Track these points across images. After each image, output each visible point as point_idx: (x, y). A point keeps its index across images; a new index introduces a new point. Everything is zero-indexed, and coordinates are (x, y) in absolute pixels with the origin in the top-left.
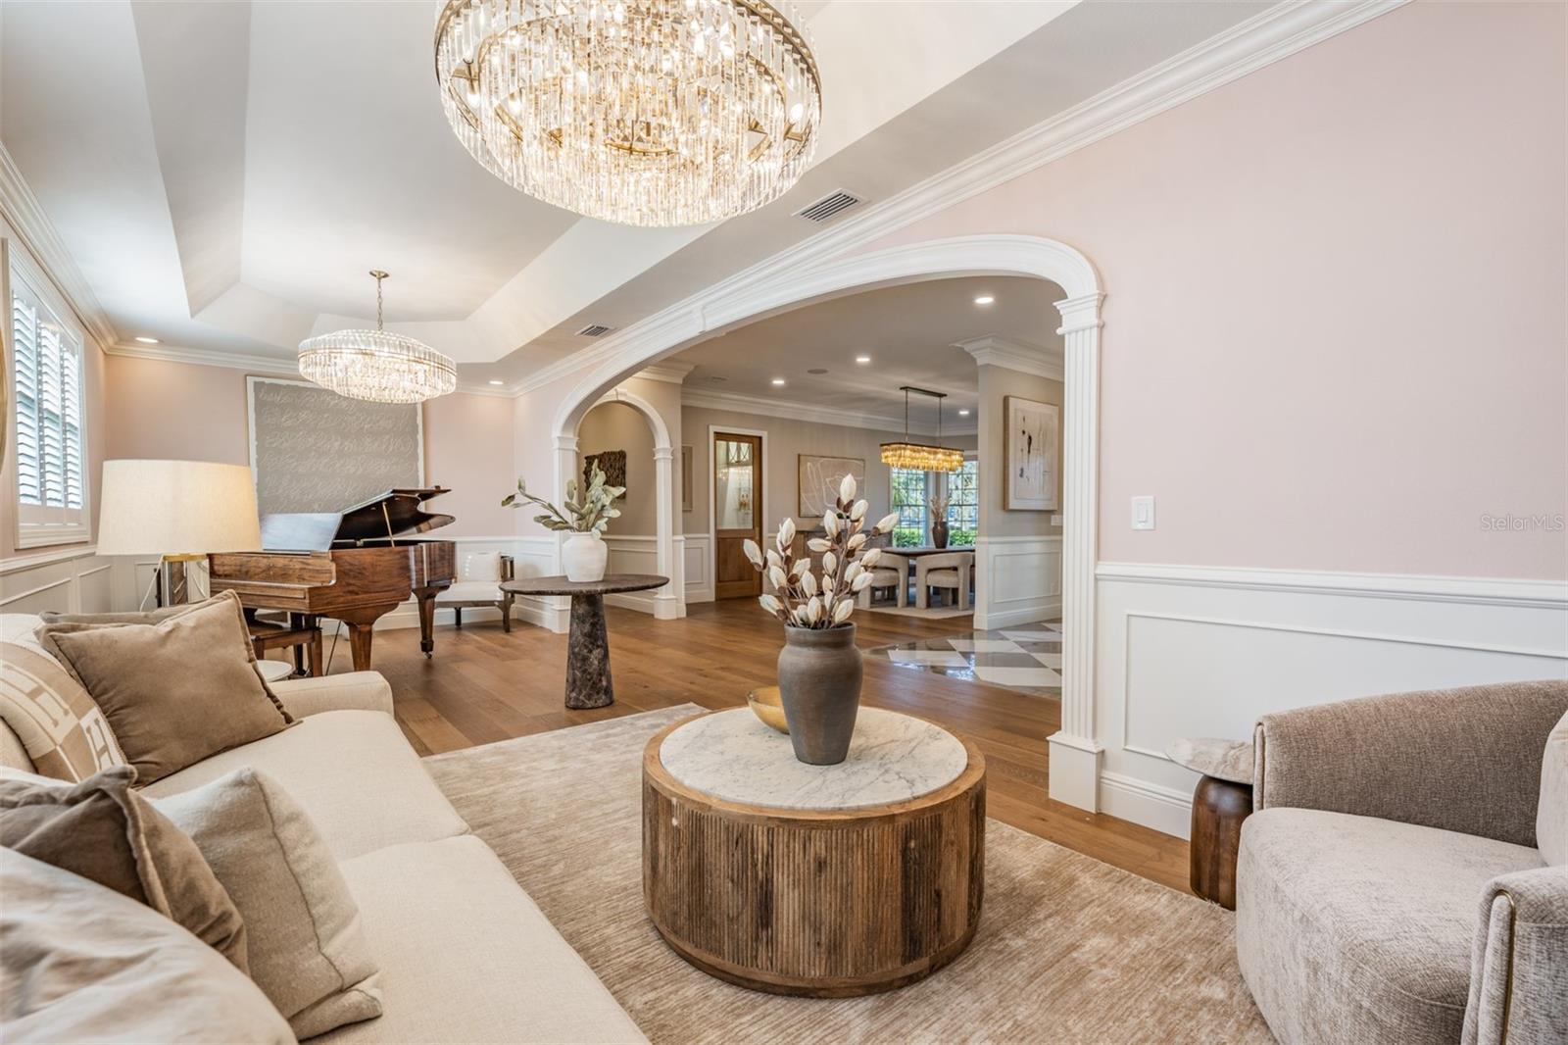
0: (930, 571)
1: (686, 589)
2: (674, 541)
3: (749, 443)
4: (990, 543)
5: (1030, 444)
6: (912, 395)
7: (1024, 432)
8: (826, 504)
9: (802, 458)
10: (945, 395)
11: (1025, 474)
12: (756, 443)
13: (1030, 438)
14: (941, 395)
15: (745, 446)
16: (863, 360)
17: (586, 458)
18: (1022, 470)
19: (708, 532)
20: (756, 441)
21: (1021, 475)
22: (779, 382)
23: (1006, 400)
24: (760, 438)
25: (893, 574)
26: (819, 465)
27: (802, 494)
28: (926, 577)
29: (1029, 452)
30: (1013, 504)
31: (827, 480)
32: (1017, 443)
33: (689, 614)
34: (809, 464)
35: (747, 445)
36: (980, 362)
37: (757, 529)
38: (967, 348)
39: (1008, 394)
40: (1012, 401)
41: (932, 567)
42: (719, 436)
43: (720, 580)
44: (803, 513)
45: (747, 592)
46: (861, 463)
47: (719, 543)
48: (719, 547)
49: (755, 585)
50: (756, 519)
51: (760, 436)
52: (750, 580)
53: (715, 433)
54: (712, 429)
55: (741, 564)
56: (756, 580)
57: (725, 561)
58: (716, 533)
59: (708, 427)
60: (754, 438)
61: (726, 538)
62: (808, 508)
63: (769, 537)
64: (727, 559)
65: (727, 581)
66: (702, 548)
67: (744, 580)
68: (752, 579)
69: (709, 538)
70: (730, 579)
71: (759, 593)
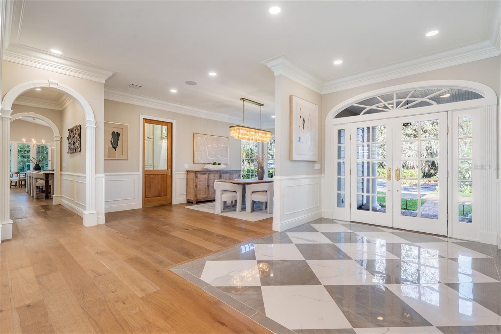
0: (253, 192)
1: (105, 205)
2: (95, 178)
3: (166, 126)
4: (282, 180)
5: (304, 124)
6: (247, 104)
7: (301, 117)
8: (208, 158)
9: (195, 135)
10: (263, 105)
11: (301, 140)
12: (170, 126)
13: (304, 120)
14: (261, 105)
15: (165, 128)
16: (213, 74)
17: (68, 130)
18: (300, 138)
19: (138, 171)
20: (170, 125)
21: (299, 141)
22: (174, 91)
23: (291, 97)
24: (172, 123)
25: (234, 194)
26: (204, 138)
27: (195, 153)
28: (251, 196)
29: (303, 128)
30: (295, 157)
31: (209, 146)
32: (297, 122)
33: (107, 220)
34: (199, 138)
35: (165, 126)
36: (276, 74)
37: (170, 170)
38: (269, 65)
39: (291, 94)
40: (294, 98)
41: (254, 191)
42: (146, 121)
43: (146, 197)
44: (196, 162)
45: (163, 202)
46: (227, 139)
47: (145, 177)
48: (145, 179)
49: (168, 199)
50: (168, 164)
51: (172, 122)
52: (165, 196)
53: (143, 119)
54: (142, 117)
55: (160, 188)
56: (168, 196)
57: (150, 187)
58: (144, 172)
59: (139, 115)
60: (168, 124)
61: (150, 175)
62: (199, 159)
63: (176, 174)
64: (151, 186)
65: (151, 197)
66: (134, 180)
67: (162, 196)
68: (166, 196)
69: (139, 175)
70: (153, 196)
71: (170, 202)
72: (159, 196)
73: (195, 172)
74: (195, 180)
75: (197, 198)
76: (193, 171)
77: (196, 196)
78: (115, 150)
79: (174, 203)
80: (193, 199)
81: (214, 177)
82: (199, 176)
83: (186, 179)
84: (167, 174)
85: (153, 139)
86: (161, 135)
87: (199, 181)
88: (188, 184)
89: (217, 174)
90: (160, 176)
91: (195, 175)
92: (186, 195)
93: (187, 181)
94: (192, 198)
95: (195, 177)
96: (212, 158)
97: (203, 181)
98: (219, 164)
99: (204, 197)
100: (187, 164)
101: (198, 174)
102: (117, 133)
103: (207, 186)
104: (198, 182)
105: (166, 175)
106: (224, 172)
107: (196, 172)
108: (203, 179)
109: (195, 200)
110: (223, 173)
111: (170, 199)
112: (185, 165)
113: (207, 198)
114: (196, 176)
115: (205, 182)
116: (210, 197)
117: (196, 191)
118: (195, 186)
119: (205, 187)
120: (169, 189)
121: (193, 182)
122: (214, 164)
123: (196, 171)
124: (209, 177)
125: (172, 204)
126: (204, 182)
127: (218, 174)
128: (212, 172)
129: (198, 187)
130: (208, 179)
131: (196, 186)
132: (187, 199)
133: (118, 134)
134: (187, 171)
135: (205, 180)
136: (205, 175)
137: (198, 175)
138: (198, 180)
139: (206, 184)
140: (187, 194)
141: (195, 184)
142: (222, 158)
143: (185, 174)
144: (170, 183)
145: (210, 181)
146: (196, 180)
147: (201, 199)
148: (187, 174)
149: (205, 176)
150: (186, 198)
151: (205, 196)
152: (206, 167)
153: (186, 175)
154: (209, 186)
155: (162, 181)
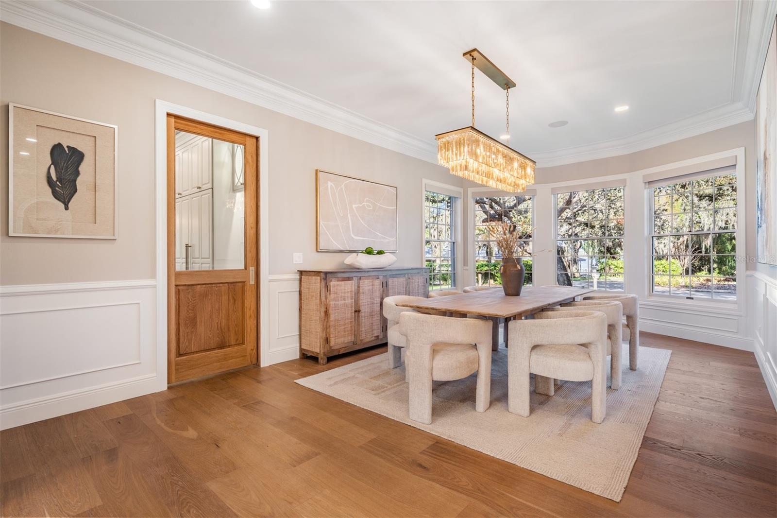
3: (242, 145)
8: (353, 236)
9: (320, 174)
12: (252, 145)
14: (508, 85)
15: (241, 152)
19: (153, 276)
20: (252, 142)
24: (257, 138)
26: (343, 187)
27: (322, 223)
28: (529, 360)
31: (354, 207)
35: (240, 147)
37: (252, 270)
41: (538, 343)
42: (179, 123)
43: (179, 354)
44: (322, 246)
45: (233, 364)
46: (393, 190)
47: (178, 292)
48: (178, 300)
49: (249, 351)
50: (249, 255)
51: (257, 134)
52: (239, 344)
53: (169, 115)
54: (163, 107)
55: (223, 324)
56: (250, 345)
57: (193, 322)
58: (173, 278)
59: (155, 101)
60: (248, 138)
61: (193, 285)
62: (330, 241)
63: (270, 281)
64: (195, 318)
65: (197, 352)
66: (138, 303)
67: (229, 346)
68: (243, 343)
69: (155, 287)
70: (202, 348)
71: (254, 361)
72: (222, 346)
73: (323, 275)
74: (323, 299)
75: (331, 347)
76: (317, 273)
77: (327, 340)
78: (67, 208)
79: (265, 362)
80: (318, 350)
81: (371, 287)
82: (334, 286)
83: (298, 293)
84: (244, 282)
85: (211, 190)
86: (230, 180)
87: (334, 300)
88: (304, 307)
89: (378, 278)
90: (224, 288)
91: (323, 283)
92: (298, 337)
93: (300, 299)
94: (316, 347)
95: (323, 290)
96: (362, 238)
97: (344, 300)
98: (380, 253)
99: (348, 343)
100: (301, 254)
101: (331, 281)
102: (73, 150)
103: (356, 311)
104: (331, 303)
105: (240, 284)
106: (394, 273)
107: (326, 276)
108: (345, 293)
109: (324, 353)
110: (393, 276)
111: (255, 351)
112: (295, 254)
113: (354, 343)
114: (327, 287)
115: (350, 301)
116: (362, 340)
117: (326, 328)
118: (323, 314)
119: (349, 315)
120: (250, 323)
121: (318, 301)
122: (369, 252)
123: (326, 273)
124: (359, 287)
125: (259, 366)
126: (347, 301)
127: (381, 277)
128: (367, 274)
129: (332, 317)
130: (358, 292)
131: (326, 313)
132: (301, 350)
133: (77, 156)
134: (301, 273)
135: (349, 294)
136: (350, 282)
137: (332, 283)
138: (332, 296)
139: (352, 307)
140: (300, 335)
141: (323, 310)
142: (384, 238)
143: (294, 280)
144: (253, 307)
145: (362, 296)
146: (326, 298)
147: (339, 350)
148: (300, 280)
149: (349, 287)
150: (298, 345)
151: (349, 339)
152: (350, 260)
153: (298, 282)
154: (359, 311)
155: (231, 301)
